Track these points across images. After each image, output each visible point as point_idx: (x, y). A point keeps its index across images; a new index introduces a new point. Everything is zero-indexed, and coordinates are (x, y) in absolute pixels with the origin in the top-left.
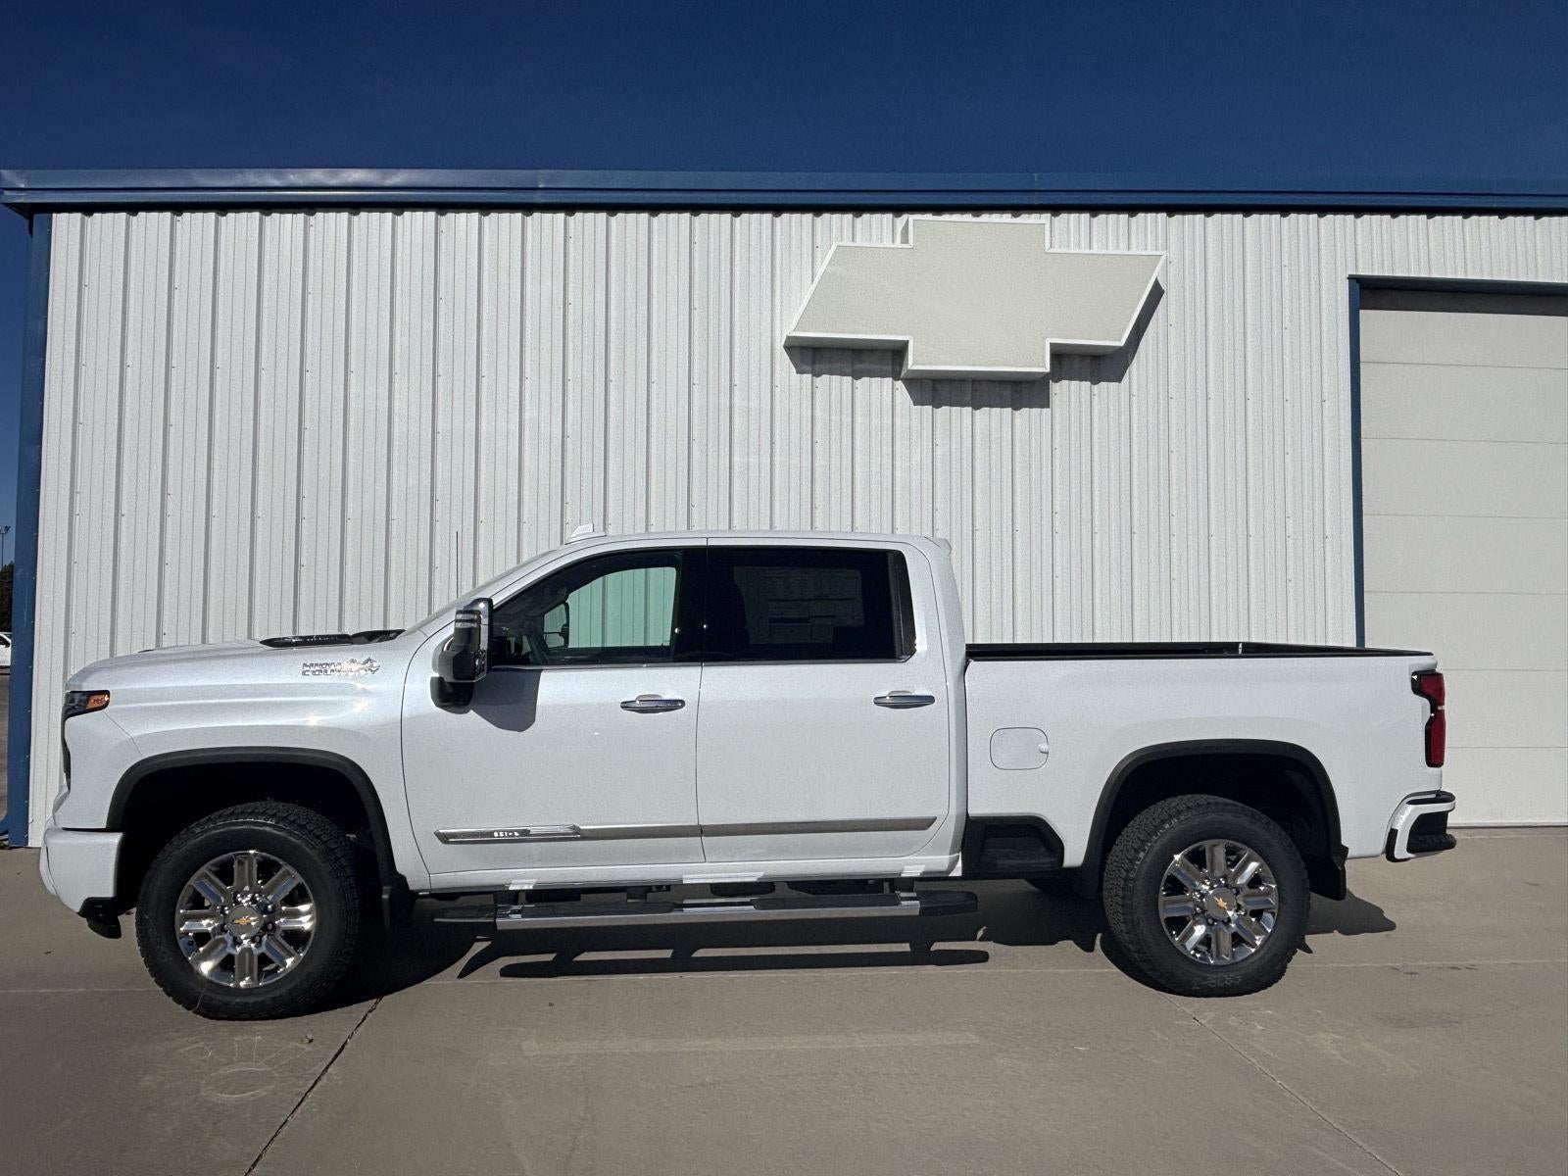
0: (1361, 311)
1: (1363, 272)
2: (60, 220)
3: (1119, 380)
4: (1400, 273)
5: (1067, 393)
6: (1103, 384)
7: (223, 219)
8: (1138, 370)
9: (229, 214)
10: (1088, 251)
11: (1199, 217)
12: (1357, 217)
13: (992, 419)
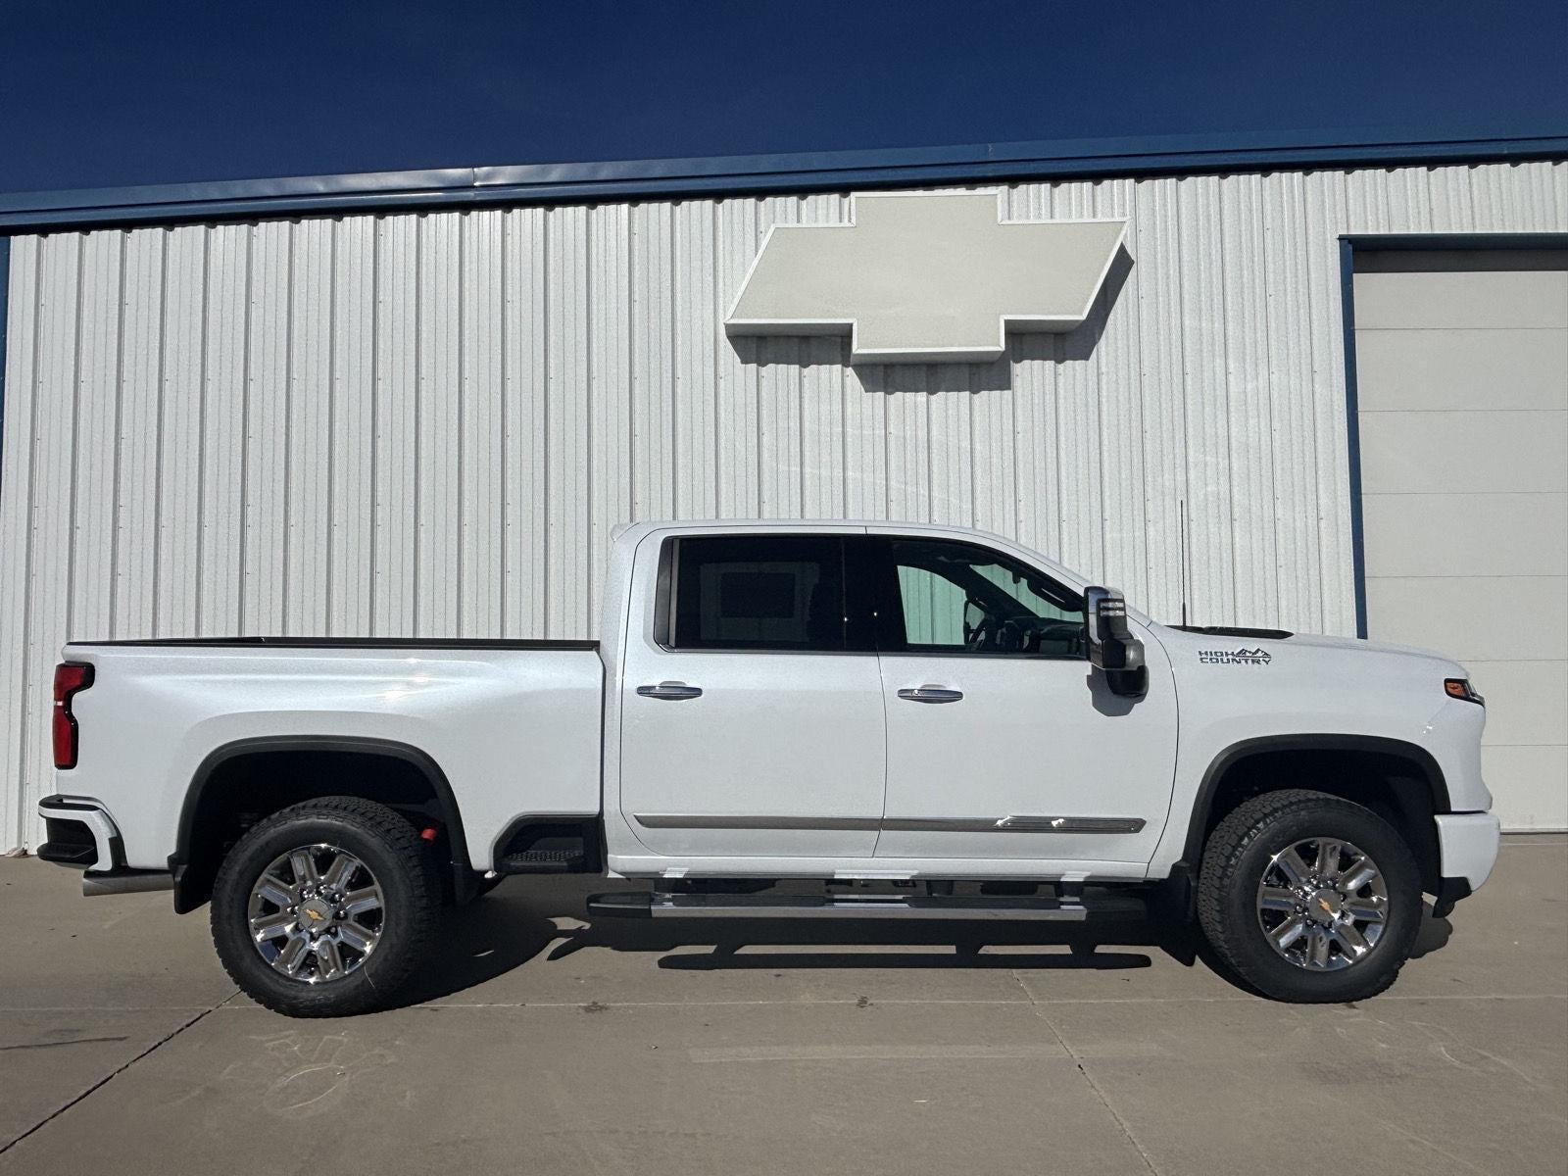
0: (1354, 275)
1: (1355, 231)
2: (17, 242)
3: (1086, 357)
4: (1398, 230)
5: (1029, 373)
6: (1069, 363)
7: (170, 234)
8: (1107, 345)
9: (176, 229)
10: (1050, 221)
11: (1171, 182)
12: (1347, 173)
13: (950, 404)
